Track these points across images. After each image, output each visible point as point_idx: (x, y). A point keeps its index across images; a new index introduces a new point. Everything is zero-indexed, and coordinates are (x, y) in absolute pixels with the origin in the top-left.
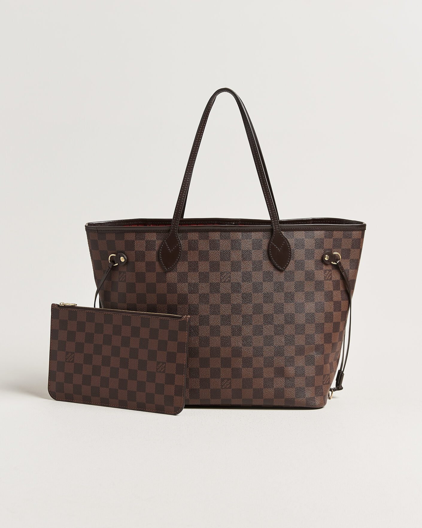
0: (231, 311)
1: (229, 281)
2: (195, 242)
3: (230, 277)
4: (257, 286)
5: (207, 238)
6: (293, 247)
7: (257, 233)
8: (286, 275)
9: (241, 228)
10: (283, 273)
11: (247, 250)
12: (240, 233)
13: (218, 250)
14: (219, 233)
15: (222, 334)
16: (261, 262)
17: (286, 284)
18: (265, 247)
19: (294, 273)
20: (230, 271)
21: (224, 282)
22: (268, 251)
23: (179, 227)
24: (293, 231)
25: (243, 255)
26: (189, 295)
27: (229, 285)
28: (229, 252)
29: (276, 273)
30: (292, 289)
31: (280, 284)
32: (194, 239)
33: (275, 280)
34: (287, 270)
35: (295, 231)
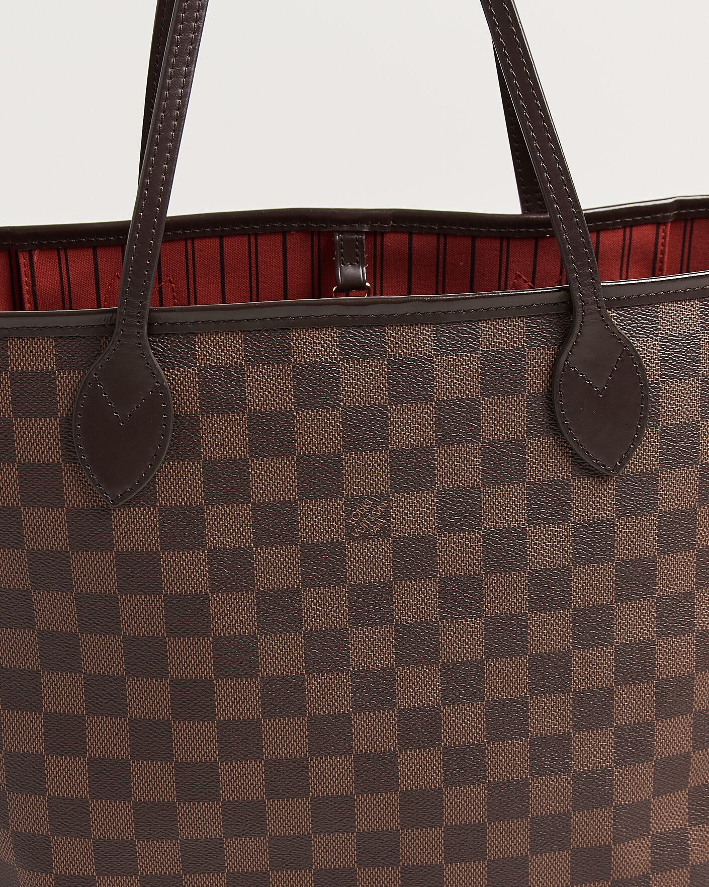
0: (395, 654)
1: (386, 532)
2: (228, 374)
3: (386, 515)
4: (502, 544)
5: (281, 356)
6: (653, 374)
7: (501, 325)
8: (625, 492)
9: (433, 308)
10: (612, 485)
11: (461, 400)
12: (428, 331)
13: (333, 407)
14: (335, 333)
15: (360, 745)
16: (519, 446)
17: (624, 528)
18: (535, 382)
19: (656, 479)
20: (385, 489)
21: (364, 537)
22: (550, 396)
23: (151, 311)
24: (653, 304)
25: (439, 423)
26: (215, 600)
27: (382, 551)
28: (379, 411)
29: (581, 487)
30: (649, 545)
31: (599, 529)
32: (223, 360)
33: (578, 513)
34: (629, 468)
35: (662, 303)
